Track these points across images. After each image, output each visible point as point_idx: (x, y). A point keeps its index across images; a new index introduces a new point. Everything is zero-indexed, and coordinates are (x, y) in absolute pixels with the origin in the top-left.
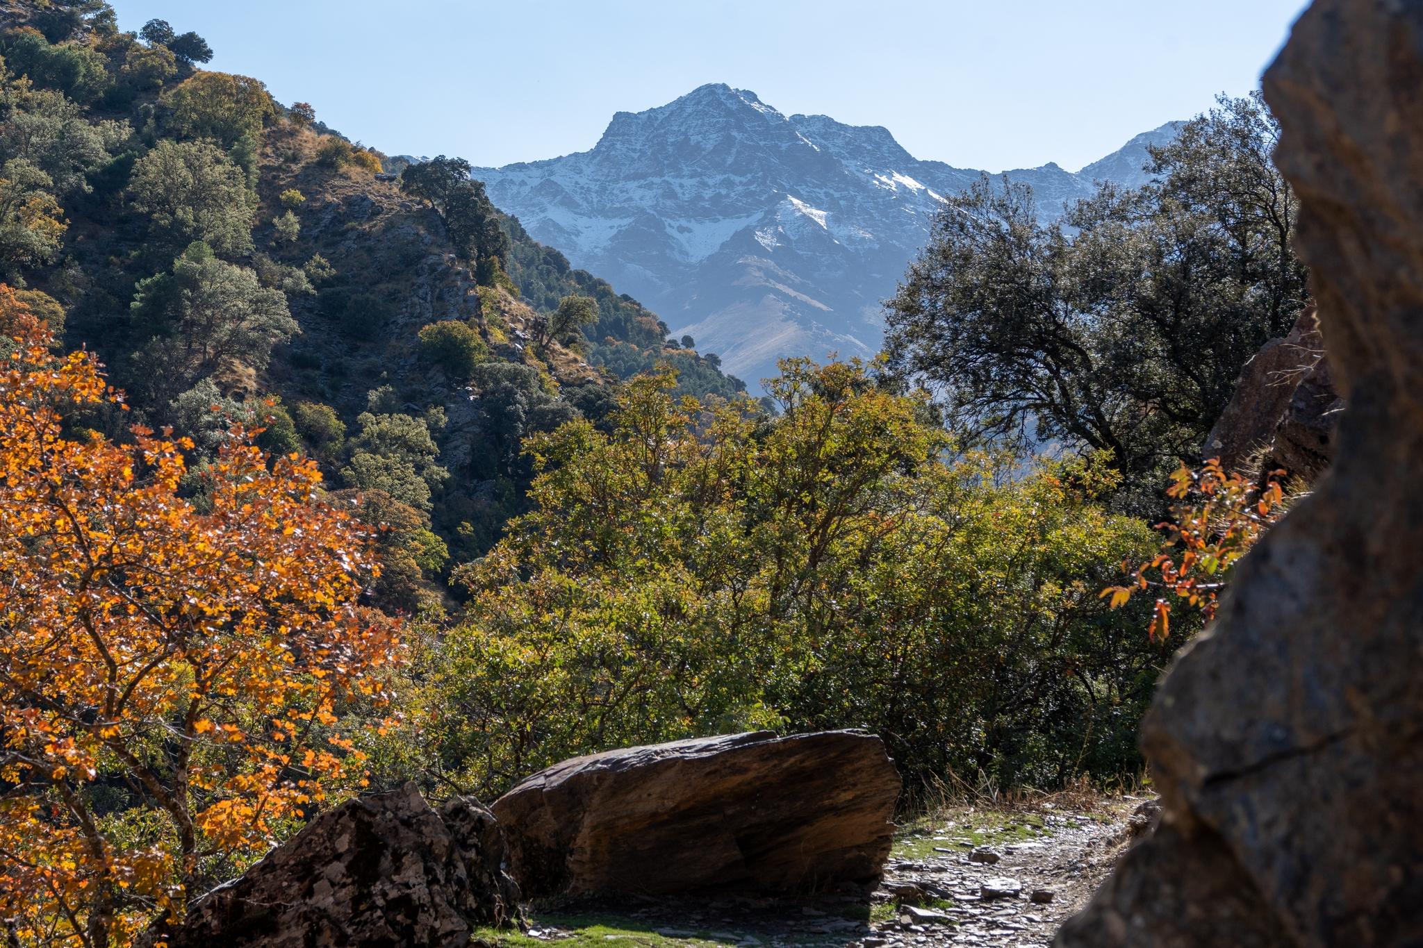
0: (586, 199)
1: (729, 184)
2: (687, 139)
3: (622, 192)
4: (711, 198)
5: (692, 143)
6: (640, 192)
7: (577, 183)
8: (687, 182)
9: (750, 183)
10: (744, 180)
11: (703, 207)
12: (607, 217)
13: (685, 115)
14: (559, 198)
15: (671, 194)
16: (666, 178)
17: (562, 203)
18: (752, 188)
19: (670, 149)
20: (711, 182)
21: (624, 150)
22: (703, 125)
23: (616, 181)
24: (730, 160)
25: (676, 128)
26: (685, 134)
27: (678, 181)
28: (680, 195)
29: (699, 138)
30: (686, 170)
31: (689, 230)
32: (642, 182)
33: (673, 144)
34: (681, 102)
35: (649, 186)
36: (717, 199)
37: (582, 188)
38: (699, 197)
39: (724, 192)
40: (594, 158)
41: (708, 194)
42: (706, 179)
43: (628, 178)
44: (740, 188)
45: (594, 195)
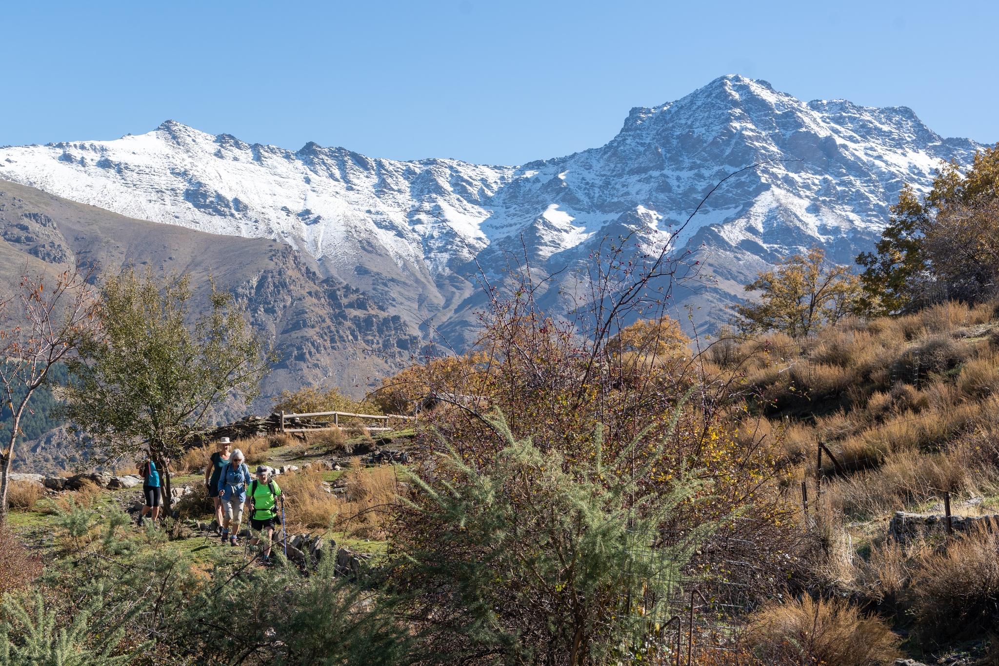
0: (588, 195)
1: (723, 175)
2: (691, 132)
3: (623, 186)
4: (704, 190)
5: (695, 135)
6: (639, 186)
7: (583, 179)
8: (686, 174)
9: (743, 173)
10: (738, 170)
11: (695, 199)
12: (604, 212)
13: (695, 107)
14: (561, 195)
15: (665, 188)
16: (665, 172)
17: (563, 200)
18: (743, 179)
19: (675, 142)
20: (706, 173)
21: (633, 144)
22: (708, 117)
23: (620, 176)
24: (728, 151)
25: (683, 121)
26: (691, 127)
27: (677, 173)
28: (675, 188)
29: (703, 130)
30: (687, 162)
32: (643, 176)
33: (678, 137)
34: (695, 96)
35: (648, 180)
36: (708, 191)
37: (587, 183)
38: (692, 189)
39: (716, 183)
40: (605, 153)
41: (701, 186)
42: (703, 171)
43: (632, 172)
44: (732, 179)
45: (597, 190)
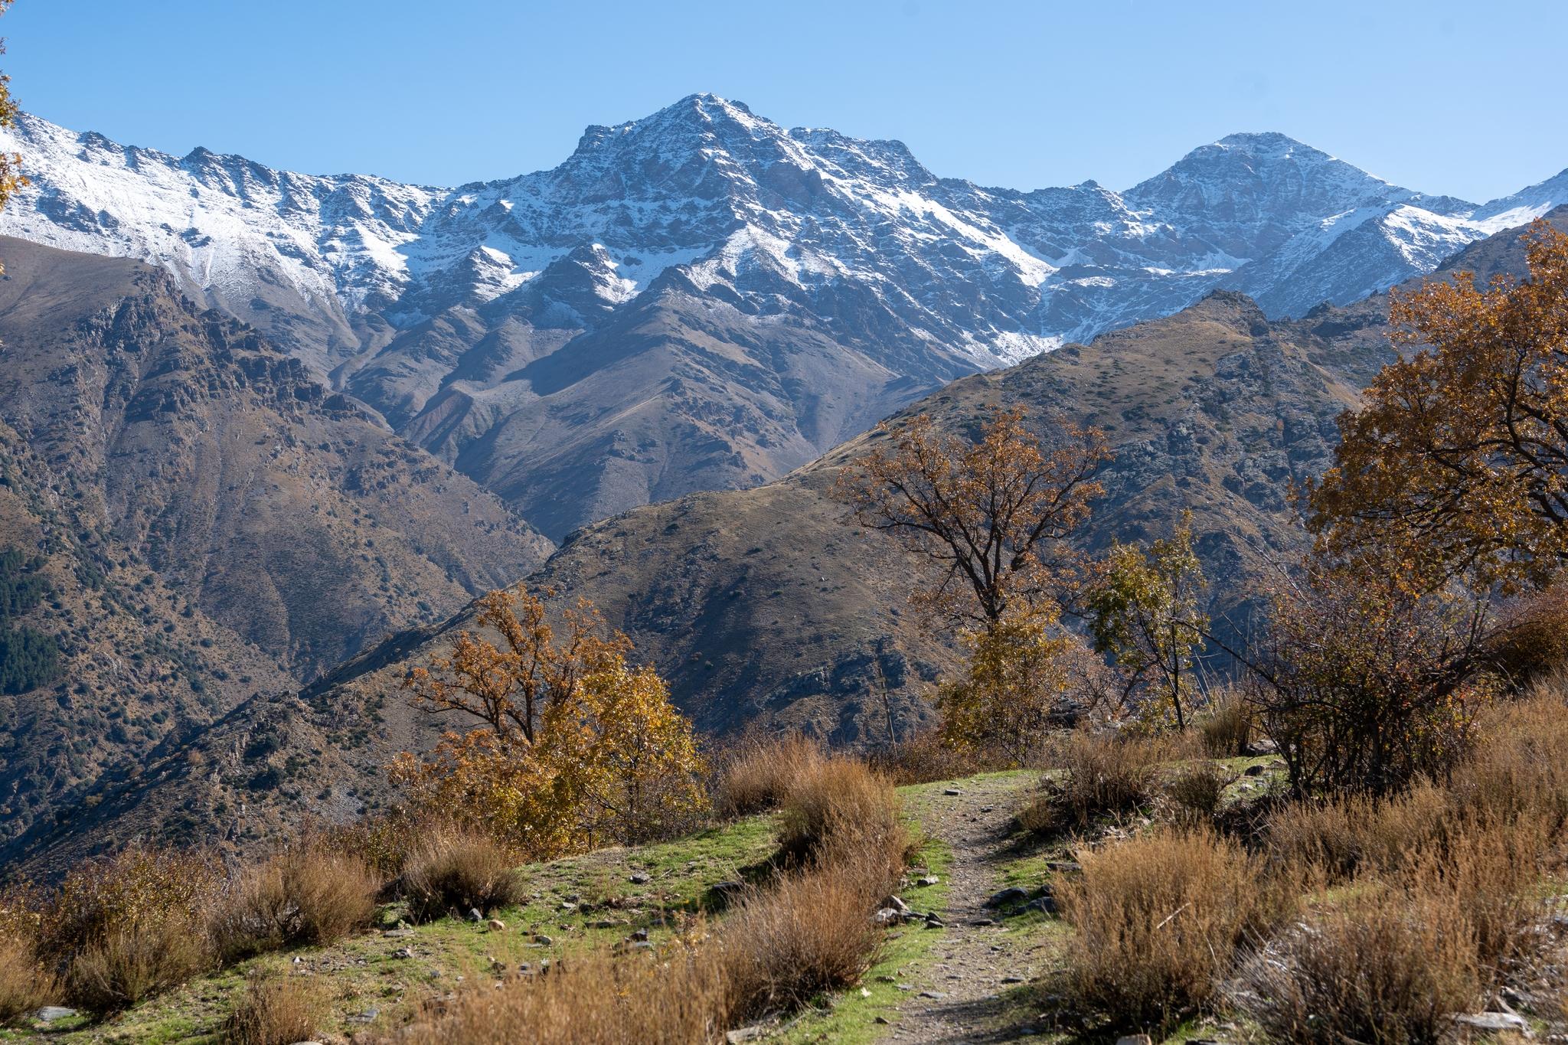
0: (535, 225)
1: (692, 209)
2: (656, 157)
3: (577, 216)
4: (670, 225)
5: (661, 161)
6: (594, 217)
7: (530, 206)
8: (649, 206)
9: (714, 207)
10: (709, 204)
11: (659, 235)
12: (553, 245)
13: (661, 129)
14: (504, 223)
15: (625, 220)
16: (626, 202)
17: (506, 230)
18: (714, 214)
19: (637, 168)
20: (673, 206)
21: (589, 168)
22: (676, 141)
23: (573, 204)
24: (698, 181)
25: (648, 145)
26: (656, 151)
27: (639, 204)
28: (636, 221)
29: (670, 156)
30: (651, 192)
31: (638, 262)
32: (600, 205)
33: (641, 162)
34: (661, 115)
35: (605, 211)
36: (675, 226)
37: (534, 212)
38: (656, 224)
39: (684, 217)
40: (556, 177)
41: (667, 220)
42: (669, 203)
43: (587, 201)
44: (702, 214)
45: (545, 220)
